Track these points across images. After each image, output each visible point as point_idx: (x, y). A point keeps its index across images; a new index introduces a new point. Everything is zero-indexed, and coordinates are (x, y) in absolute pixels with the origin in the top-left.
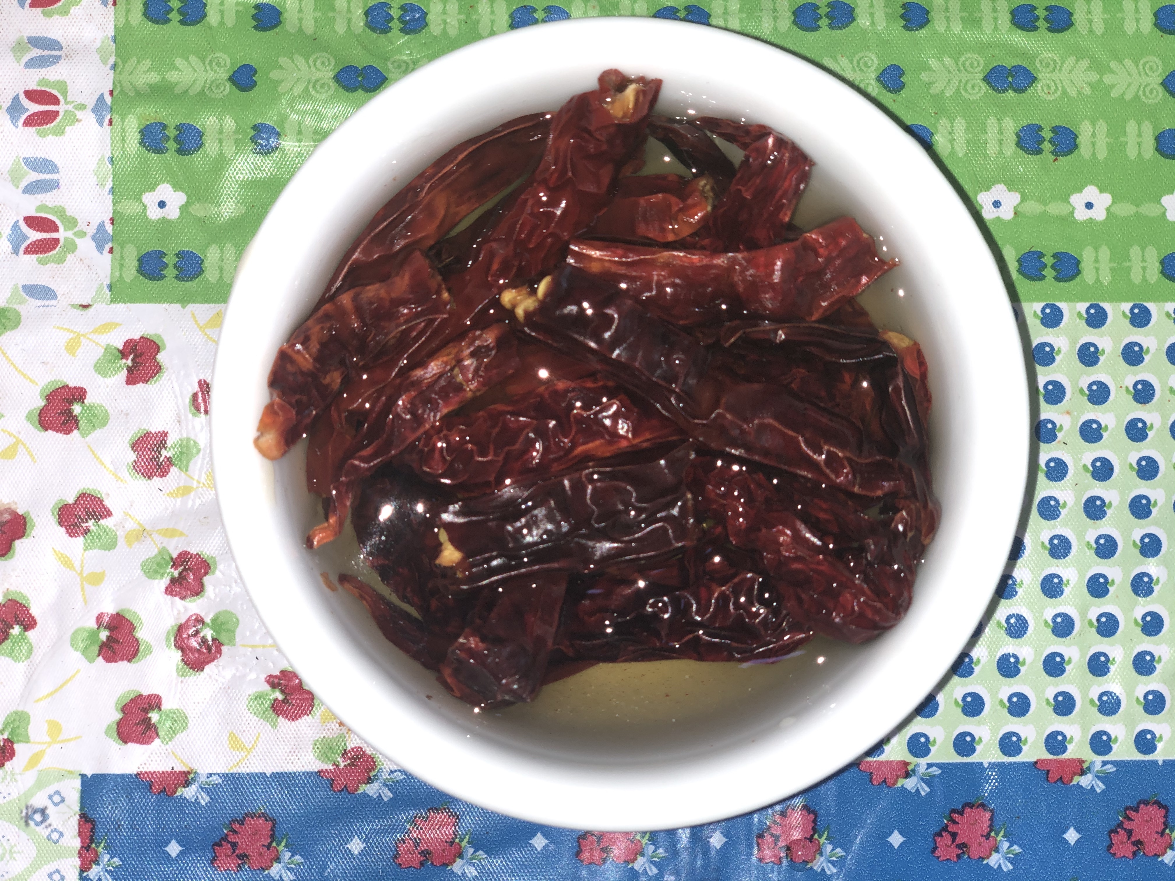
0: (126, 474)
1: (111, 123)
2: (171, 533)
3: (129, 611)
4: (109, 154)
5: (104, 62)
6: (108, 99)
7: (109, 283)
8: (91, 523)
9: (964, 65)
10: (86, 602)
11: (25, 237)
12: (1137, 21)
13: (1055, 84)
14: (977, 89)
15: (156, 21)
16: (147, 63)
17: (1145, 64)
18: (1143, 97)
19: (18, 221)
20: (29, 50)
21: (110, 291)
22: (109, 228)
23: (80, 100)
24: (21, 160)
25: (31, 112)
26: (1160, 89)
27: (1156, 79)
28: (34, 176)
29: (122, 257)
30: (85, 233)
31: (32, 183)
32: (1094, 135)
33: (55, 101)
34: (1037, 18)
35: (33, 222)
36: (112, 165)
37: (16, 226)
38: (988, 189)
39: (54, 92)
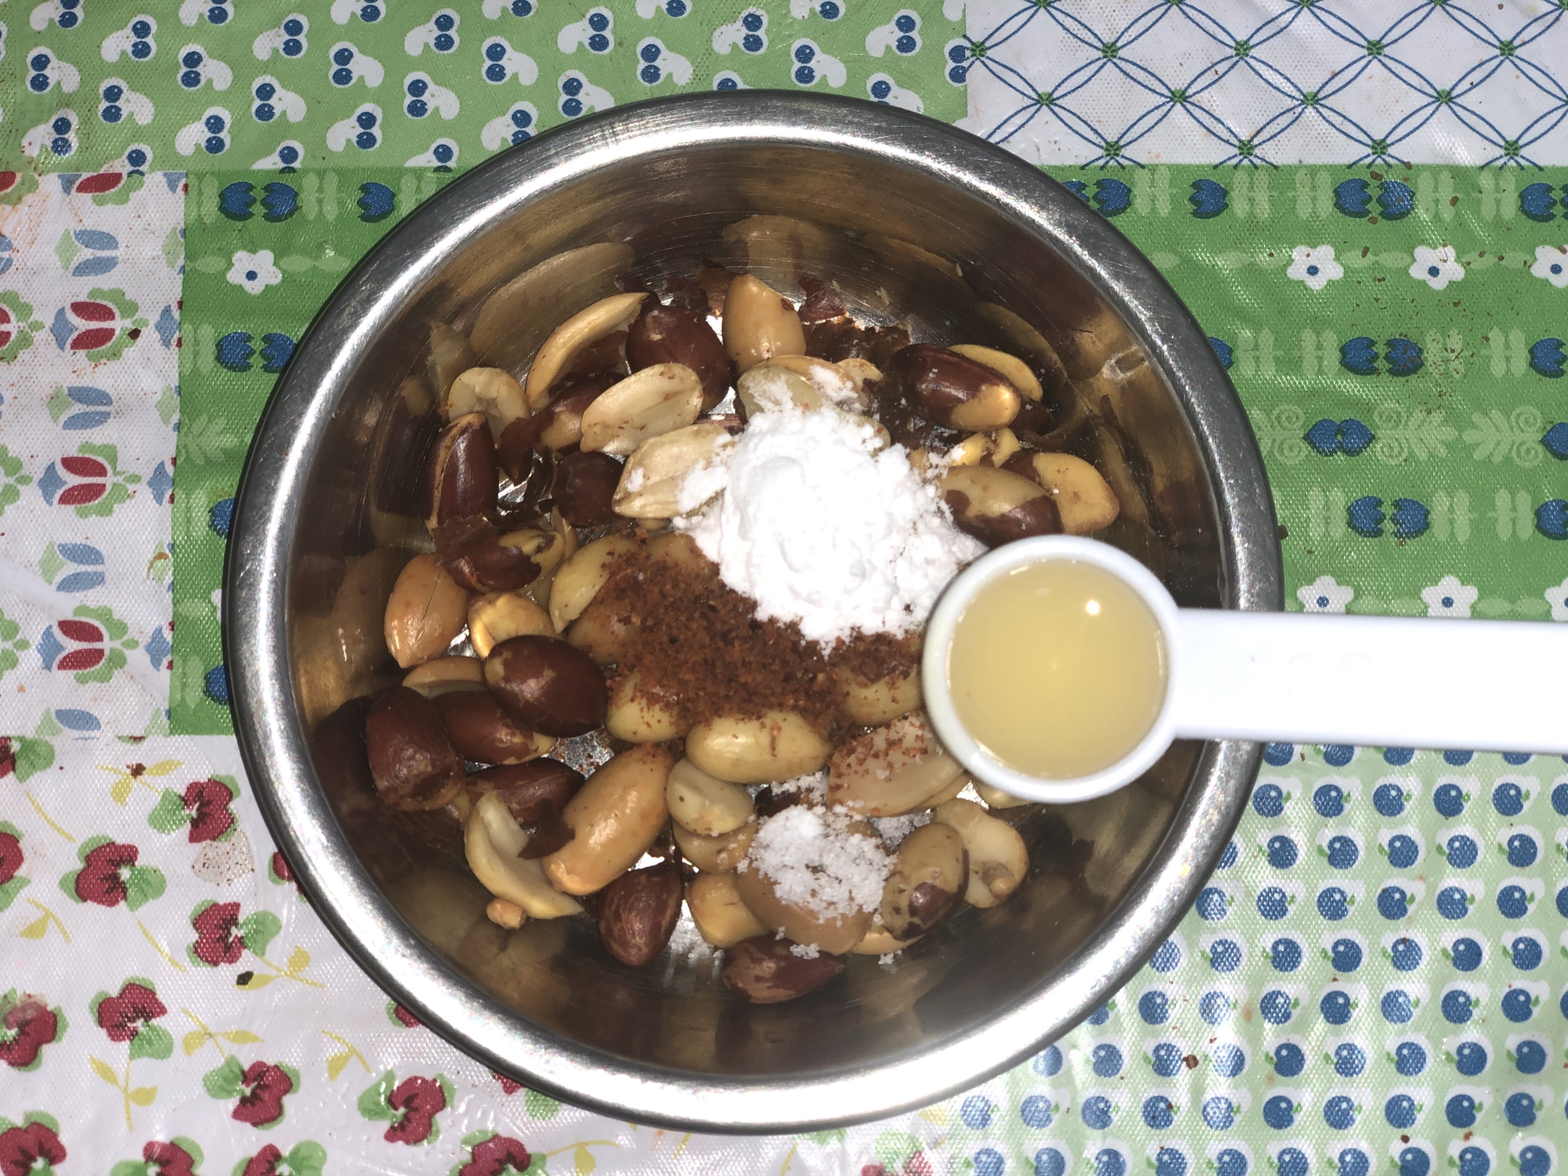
0: (186, 960)
1: (172, 499)
2: (242, 1037)
3: (186, 1140)
4: (168, 540)
5: (166, 421)
6: (170, 470)
7: (167, 708)
8: (139, 1024)
9: (1278, 418)
10: (131, 1128)
11: (61, 648)
12: (1508, 359)
13: (1400, 444)
14: (1296, 450)
15: (232, 368)
16: (221, 422)
17: (1518, 415)
18: (1517, 460)
19: (51, 627)
20: (68, 406)
21: (169, 718)
22: (168, 635)
23: (132, 469)
24: (56, 547)
25: (70, 485)
26: (1540, 449)
27: (1532, 436)
28: (71, 568)
29: (184, 675)
30: (137, 643)
31: (69, 578)
32: (1451, 510)
33: (102, 472)
34: (1376, 356)
35: (70, 628)
36: (173, 554)
37: (48, 633)
38: (1310, 581)
39: (100, 460)
